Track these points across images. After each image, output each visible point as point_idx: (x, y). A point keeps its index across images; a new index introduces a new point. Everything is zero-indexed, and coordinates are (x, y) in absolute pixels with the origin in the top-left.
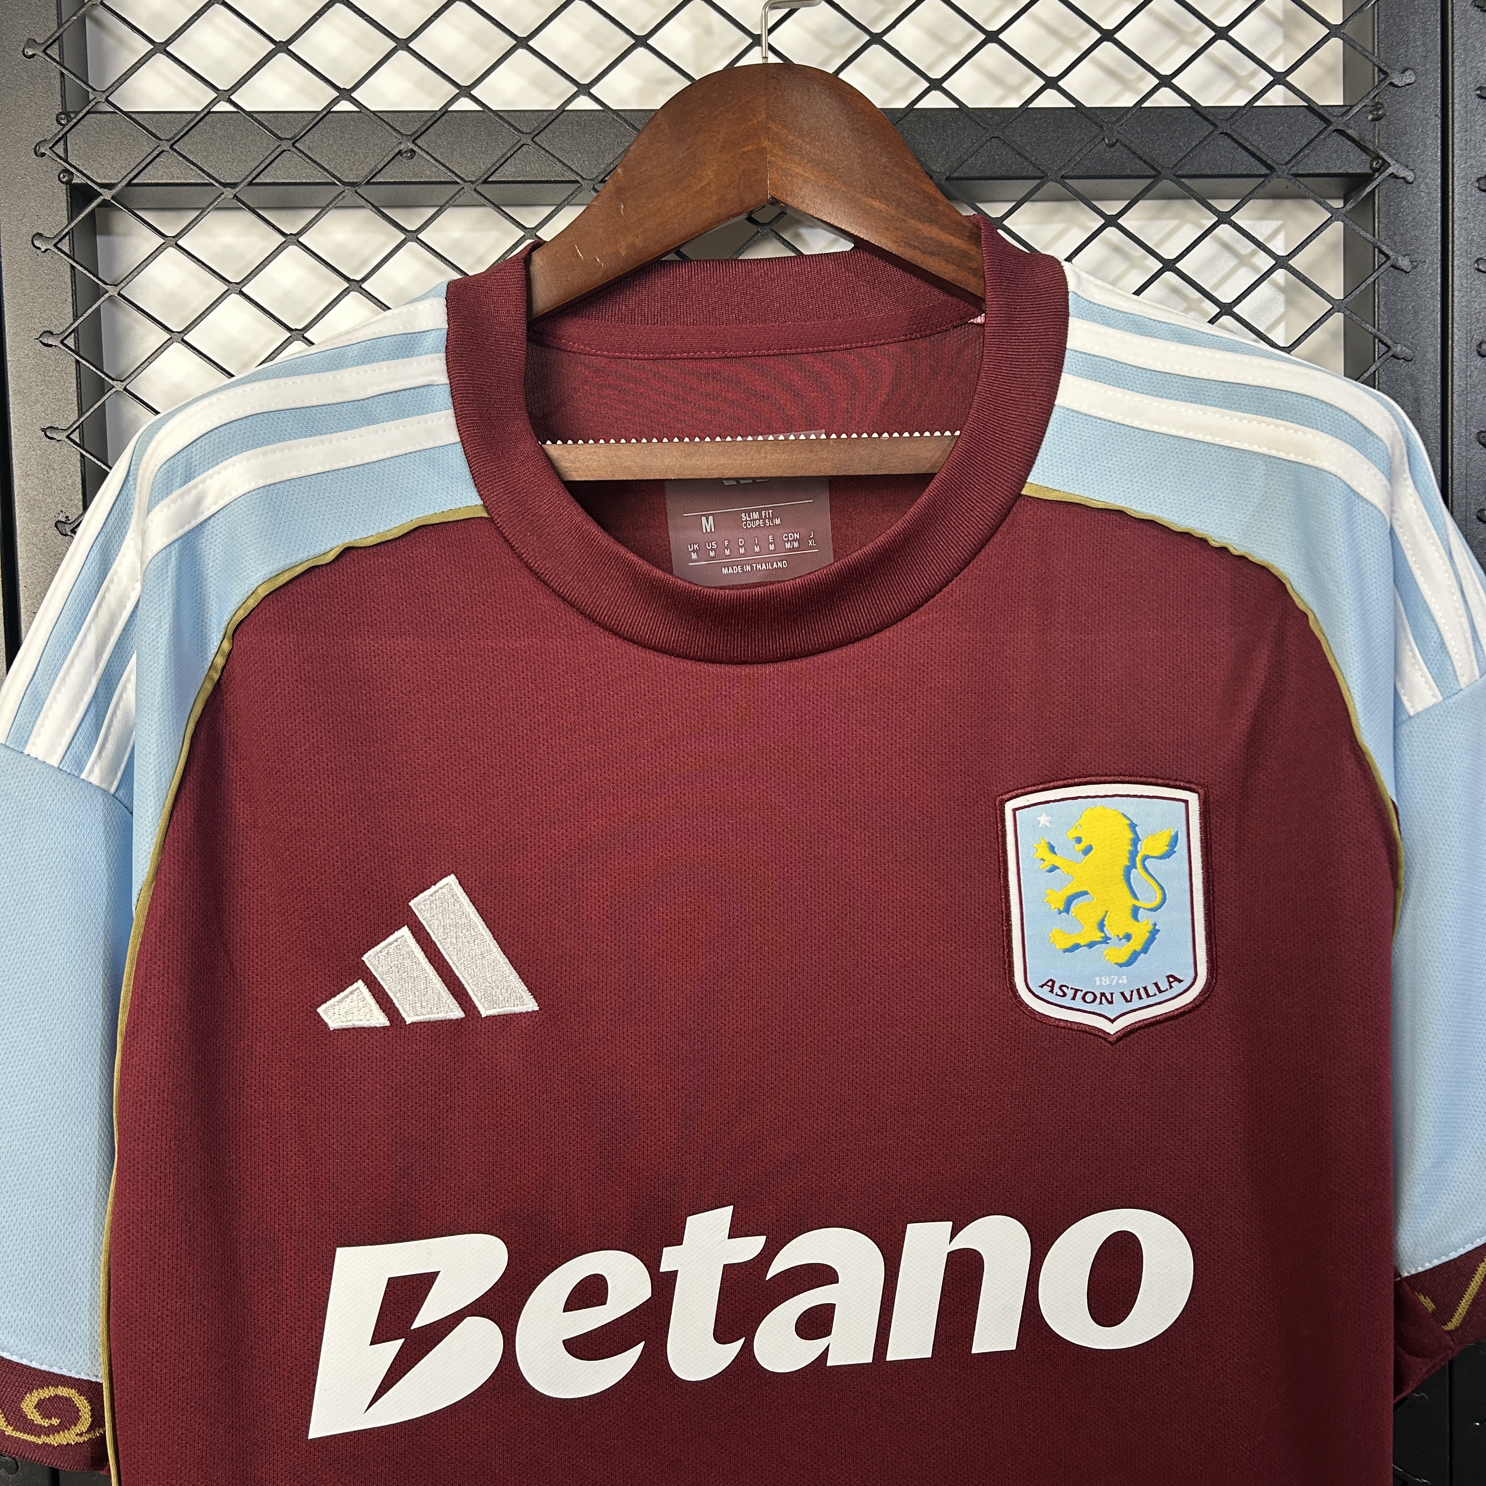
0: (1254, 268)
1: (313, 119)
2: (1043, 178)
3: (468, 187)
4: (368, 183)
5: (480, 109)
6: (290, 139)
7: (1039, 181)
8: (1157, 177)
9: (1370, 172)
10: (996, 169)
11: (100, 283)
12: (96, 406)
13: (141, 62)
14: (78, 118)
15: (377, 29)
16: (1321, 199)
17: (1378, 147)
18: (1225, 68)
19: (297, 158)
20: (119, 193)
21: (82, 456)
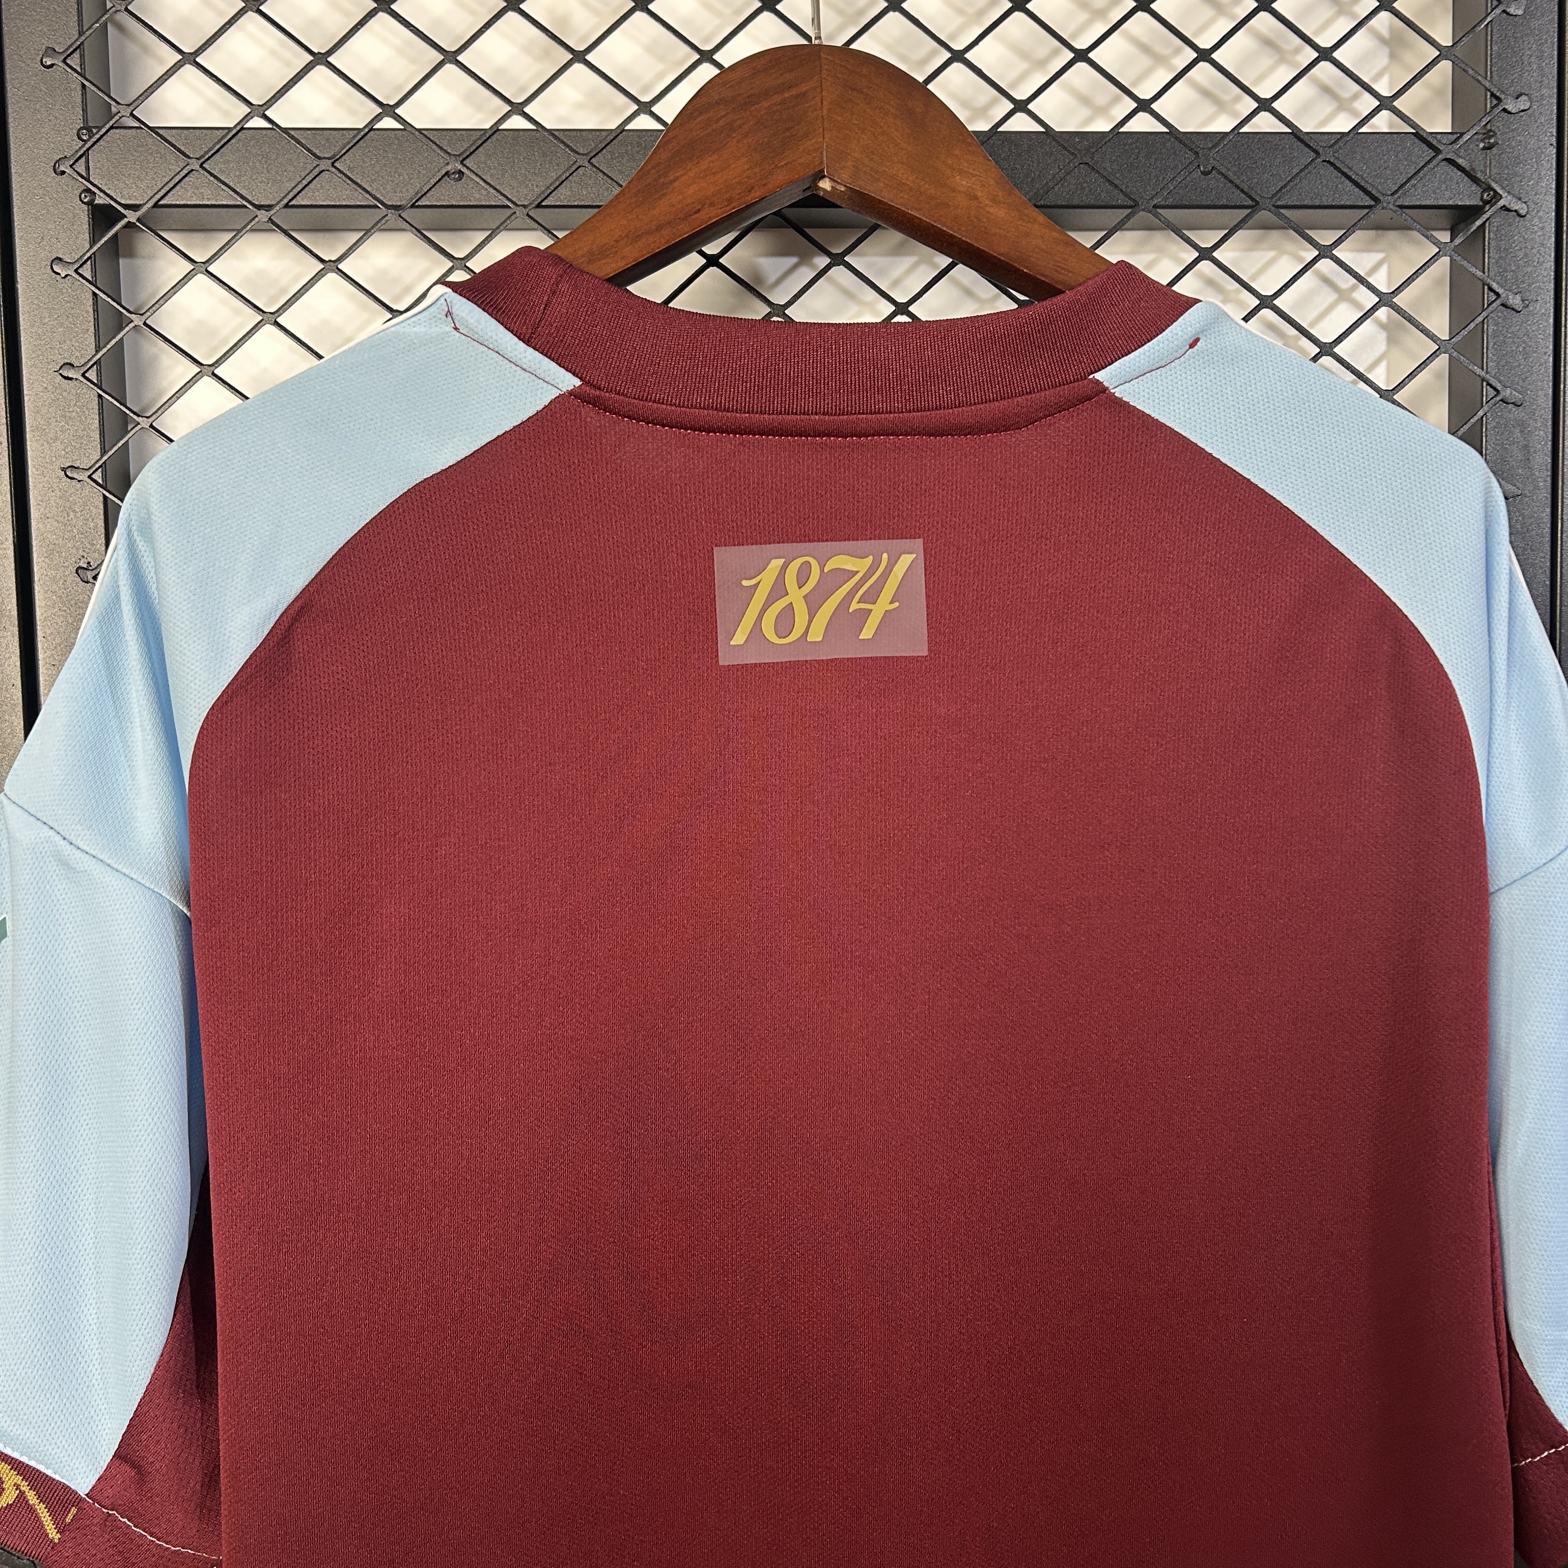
0: (1356, 305)
1: (354, 137)
2: (1134, 206)
3: (520, 212)
4: (413, 206)
5: (535, 128)
6: (329, 158)
7: (1130, 210)
8: (1255, 206)
9: (1481, 203)
10: (1084, 198)
11: (124, 311)
12: (120, 445)
13: (170, 73)
14: (101, 133)
15: (423, 40)
16: (1426, 231)
17: (1490, 177)
18: (1326, 90)
19: (337, 179)
20: (144, 215)
21: (105, 497)
